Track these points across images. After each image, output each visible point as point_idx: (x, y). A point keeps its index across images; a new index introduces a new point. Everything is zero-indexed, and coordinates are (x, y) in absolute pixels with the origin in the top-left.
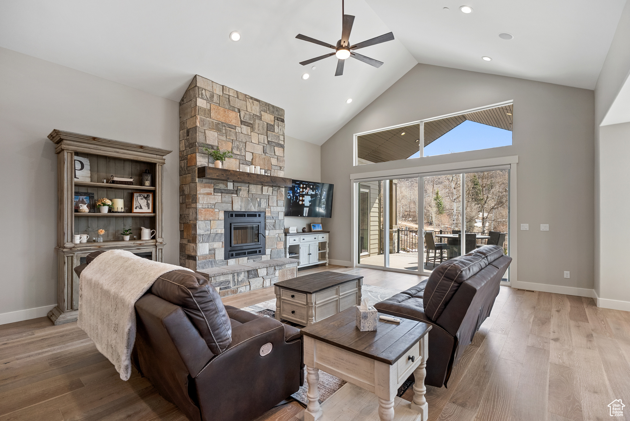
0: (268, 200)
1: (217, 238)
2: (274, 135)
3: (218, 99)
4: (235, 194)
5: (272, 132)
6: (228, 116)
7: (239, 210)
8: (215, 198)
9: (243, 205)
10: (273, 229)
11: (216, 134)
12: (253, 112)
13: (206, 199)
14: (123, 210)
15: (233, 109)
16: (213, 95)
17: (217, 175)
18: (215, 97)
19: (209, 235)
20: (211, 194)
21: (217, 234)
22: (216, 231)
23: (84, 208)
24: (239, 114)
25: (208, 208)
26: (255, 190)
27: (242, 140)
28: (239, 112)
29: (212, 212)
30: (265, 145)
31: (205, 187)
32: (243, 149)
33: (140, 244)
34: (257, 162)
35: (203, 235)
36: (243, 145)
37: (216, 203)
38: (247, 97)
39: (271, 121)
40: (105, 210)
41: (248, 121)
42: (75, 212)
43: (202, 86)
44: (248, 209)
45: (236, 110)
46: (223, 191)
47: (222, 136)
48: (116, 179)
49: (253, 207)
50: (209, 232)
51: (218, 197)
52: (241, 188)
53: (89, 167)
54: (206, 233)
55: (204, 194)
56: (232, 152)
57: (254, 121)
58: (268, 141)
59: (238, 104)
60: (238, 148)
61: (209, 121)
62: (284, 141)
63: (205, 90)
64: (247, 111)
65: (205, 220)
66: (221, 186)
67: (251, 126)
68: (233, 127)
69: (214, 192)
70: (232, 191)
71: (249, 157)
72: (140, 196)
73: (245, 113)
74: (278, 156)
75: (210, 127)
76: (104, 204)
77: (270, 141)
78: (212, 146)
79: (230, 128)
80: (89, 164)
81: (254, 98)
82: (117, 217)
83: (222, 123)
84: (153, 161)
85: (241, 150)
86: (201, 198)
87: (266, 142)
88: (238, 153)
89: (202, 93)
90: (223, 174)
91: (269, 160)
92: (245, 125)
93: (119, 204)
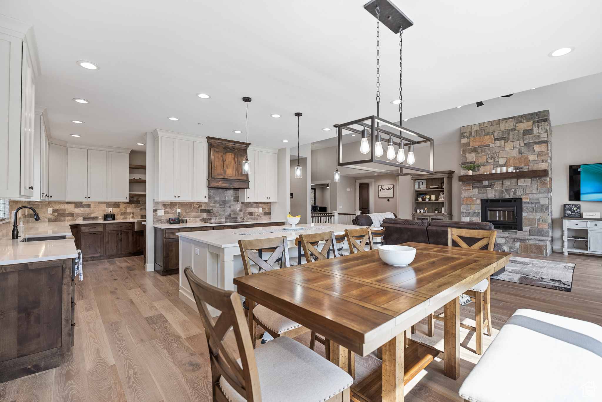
0: (525, 189)
1: (475, 215)
2: (533, 137)
3: (475, 134)
4: (490, 188)
5: (530, 134)
6: (483, 140)
7: (493, 198)
8: (473, 192)
9: (497, 194)
10: (531, 212)
11: (473, 154)
12: (507, 128)
13: (466, 192)
14: (435, 200)
15: (488, 134)
16: (472, 133)
17: (466, 179)
18: (473, 133)
19: (469, 213)
20: (470, 189)
21: (475, 212)
22: (474, 211)
23: (420, 200)
24: (492, 135)
25: (468, 197)
26: (509, 183)
27: (495, 151)
28: (493, 133)
29: (471, 200)
30: (521, 148)
31: (466, 186)
32: (496, 157)
33: (437, 215)
34: (511, 162)
35: (465, 212)
36: (497, 155)
37: (474, 194)
38: (500, 120)
39: (529, 127)
40: (427, 200)
41: (501, 136)
42: (416, 201)
43: (464, 131)
44: (502, 197)
45: (491, 133)
46: (479, 187)
47: (479, 154)
48: (431, 187)
49: (507, 195)
50: (468, 211)
51: (476, 191)
52: (495, 183)
53: (425, 183)
54: (467, 211)
55: (466, 190)
56: (487, 162)
57: (508, 134)
58: (525, 144)
59: (492, 129)
60: (492, 157)
61: (468, 149)
62: (547, 137)
63: (466, 132)
64: (500, 130)
65: (466, 204)
66: (478, 184)
67: (505, 138)
68: (488, 145)
69: (473, 188)
70: (487, 186)
71: (502, 161)
72: (442, 193)
73: (498, 133)
74: (538, 152)
75: (470, 151)
76: (426, 198)
77: (527, 143)
78: (470, 163)
79: (485, 147)
80: (426, 182)
81: (508, 118)
82: (432, 203)
83: (479, 146)
84: (442, 177)
85: (494, 158)
86: (463, 192)
87: (522, 145)
88: (492, 161)
89: (464, 135)
90: (470, 178)
91: (527, 158)
92: (499, 140)
93: (433, 197)
